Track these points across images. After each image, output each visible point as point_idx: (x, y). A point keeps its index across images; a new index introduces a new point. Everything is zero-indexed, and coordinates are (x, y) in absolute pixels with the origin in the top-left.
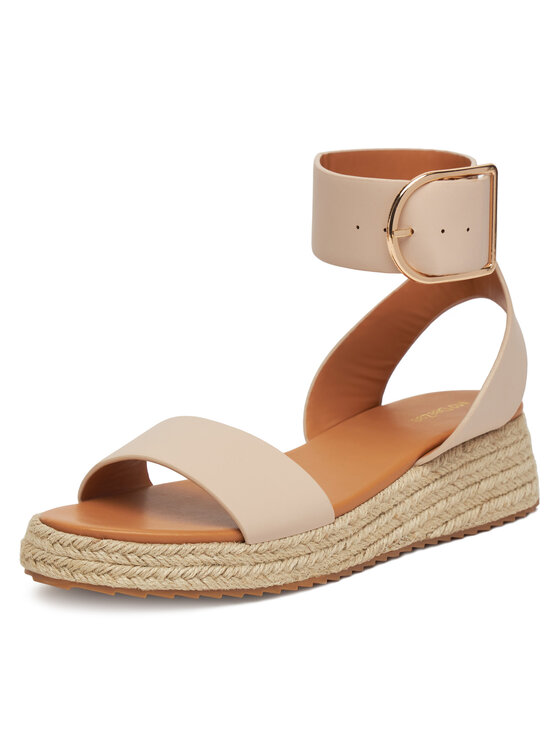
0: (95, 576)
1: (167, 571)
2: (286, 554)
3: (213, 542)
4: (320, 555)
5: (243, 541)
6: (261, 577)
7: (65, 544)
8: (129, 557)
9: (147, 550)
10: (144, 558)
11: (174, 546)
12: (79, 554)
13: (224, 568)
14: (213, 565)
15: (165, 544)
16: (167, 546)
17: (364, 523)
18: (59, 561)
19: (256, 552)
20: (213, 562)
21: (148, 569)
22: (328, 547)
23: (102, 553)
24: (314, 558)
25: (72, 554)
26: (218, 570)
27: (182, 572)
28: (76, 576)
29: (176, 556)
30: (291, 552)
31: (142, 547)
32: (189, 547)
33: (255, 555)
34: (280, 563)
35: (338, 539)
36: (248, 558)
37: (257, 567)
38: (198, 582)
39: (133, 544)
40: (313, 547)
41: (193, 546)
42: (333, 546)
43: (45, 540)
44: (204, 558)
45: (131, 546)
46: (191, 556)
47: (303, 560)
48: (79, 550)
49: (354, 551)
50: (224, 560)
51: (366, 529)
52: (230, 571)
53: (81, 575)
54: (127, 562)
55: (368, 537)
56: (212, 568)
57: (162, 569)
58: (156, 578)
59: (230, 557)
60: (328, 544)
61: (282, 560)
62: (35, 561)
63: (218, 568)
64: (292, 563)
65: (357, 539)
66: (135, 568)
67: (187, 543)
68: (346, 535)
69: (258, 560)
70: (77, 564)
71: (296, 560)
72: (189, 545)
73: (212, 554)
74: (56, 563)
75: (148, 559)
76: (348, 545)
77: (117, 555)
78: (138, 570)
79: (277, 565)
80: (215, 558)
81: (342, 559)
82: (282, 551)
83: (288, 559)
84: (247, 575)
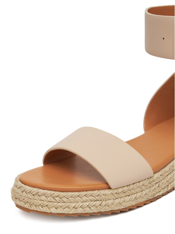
0: (40, 207)
1: (74, 205)
2: (131, 192)
3: (95, 190)
4: (147, 191)
5: (110, 188)
6: (119, 204)
7: (27, 192)
8: (56, 198)
9: (64, 195)
10: (63, 199)
11: (77, 193)
12: (33, 197)
13: (101, 202)
14: (96, 201)
15: (73, 192)
16: (73, 193)
17: (168, 174)
18: (25, 200)
19: (116, 193)
20: (96, 199)
21: (65, 204)
22: (151, 187)
23: (44, 197)
24: (144, 193)
25: (31, 197)
26: (98, 203)
27: (80, 205)
28: (32, 207)
29: (78, 198)
30: (133, 191)
31: (62, 194)
32: (84, 193)
33: (116, 195)
34: (128, 197)
35: (155, 183)
36: (112, 197)
37: (117, 200)
38: (88, 209)
39: (58, 192)
40: (143, 187)
41: (86, 193)
42: (153, 186)
43: (19, 189)
44: (91, 198)
45: (56, 193)
46: (85, 197)
47: (139, 194)
48: (33, 195)
49: (163, 187)
50: (101, 198)
51: (168, 176)
52: (104, 203)
53: (34, 207)
54: (55, 201)
55: (169, 180)
56: (95, 202)
57: (71, 204)
58: (68, 208)
59: (103, 197)
60: (151, 185)
61: (129, 196)
62: (16, 198)
63: (98, 202)
64: (134, 196)
65: (164, 181)
66: (59, 204)
67: (83, 191)
68: (159, 180)
69: (117, 197)
70: (32, 201)
71: (135, 195)
72: (84, 192)
73: (95, 196)
74: (24, 200)
75: (65, 199)
76: (160, 185)
77: (50, 198)
78: (60, 204)
79: (126, 198)
80: (97, 198)
81: (157, 191)
82: (129, 191)
83: (132, 194)
84: (112, 204)
